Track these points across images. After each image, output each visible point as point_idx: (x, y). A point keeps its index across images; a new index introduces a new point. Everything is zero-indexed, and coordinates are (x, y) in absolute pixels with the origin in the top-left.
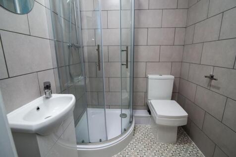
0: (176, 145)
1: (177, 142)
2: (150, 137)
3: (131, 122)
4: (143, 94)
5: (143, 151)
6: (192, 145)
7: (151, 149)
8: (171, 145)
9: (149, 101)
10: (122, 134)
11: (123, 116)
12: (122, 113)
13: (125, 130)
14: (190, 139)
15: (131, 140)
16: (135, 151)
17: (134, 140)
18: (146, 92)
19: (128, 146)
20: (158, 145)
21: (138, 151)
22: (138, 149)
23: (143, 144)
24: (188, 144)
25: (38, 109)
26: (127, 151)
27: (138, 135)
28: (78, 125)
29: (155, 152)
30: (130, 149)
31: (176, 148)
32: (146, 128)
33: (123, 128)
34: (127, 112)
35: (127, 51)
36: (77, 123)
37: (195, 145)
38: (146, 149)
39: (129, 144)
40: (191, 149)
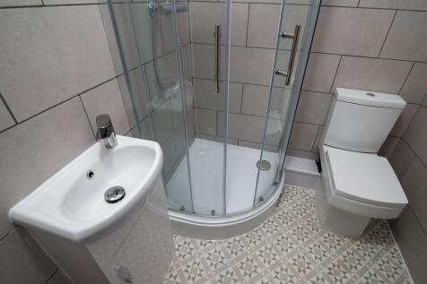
0: (358, 243)
1: (362, 236)
2: (309, 215)
3: (276, 184)
4: (314, 130)
5: (290, 240)
6: (392, 250)
7: (306, 240)
8: (347, 239)
9: (325, 148)
10: (254, 207)
11: (263, 165)
12: (263, 159)
13: (261, 199)
14: (392, 235)
15: (271, 215)
16: (274, 237)
17: (277, 216)
18: (323, 127)
19: (262, 225)
20: (321, 234)
21: (280, 238)
22: (280, 233)
23: (292, 226)
24: (385, 245)
25: (91, 174)
26: (259, 233)
27: (286, 206)
28: (169, 183)
29: (312, 246)
30: (265, 230)
31: (356, 247)
32: (305, 196)
33: (258, 195)
34: (273, 158)
35: (296, 39)
36: (169, 180)
37: (399, 252)
38: (295, 237)
39: (266, 222)
40: (388, 257)
